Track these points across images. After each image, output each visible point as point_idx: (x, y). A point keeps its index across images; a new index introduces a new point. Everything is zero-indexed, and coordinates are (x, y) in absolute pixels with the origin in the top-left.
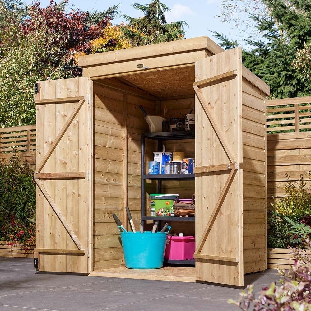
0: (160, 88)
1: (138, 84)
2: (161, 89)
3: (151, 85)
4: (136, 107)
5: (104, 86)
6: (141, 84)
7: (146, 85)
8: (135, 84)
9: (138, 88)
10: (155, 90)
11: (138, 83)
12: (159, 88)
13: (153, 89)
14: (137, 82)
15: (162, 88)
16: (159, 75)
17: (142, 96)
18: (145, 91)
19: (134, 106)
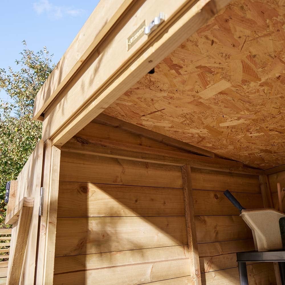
0: (261, 147)
1: (214, 148)
2: (262, 151)
3: (239, 144)
4: (219, 196)
5: (122, 159)
6: (219, 147)
7: (231, 147)
8: (208, 150)
9: (217, 156)
10: (251, 154)
11: (211, 145)
12: (259, 149)
13: (246, 153)
14: (210, 143)
15: (264, 148)
16: (248, 110)
17: (228, 171)
18: (233, 160)
19: (212, 195)
